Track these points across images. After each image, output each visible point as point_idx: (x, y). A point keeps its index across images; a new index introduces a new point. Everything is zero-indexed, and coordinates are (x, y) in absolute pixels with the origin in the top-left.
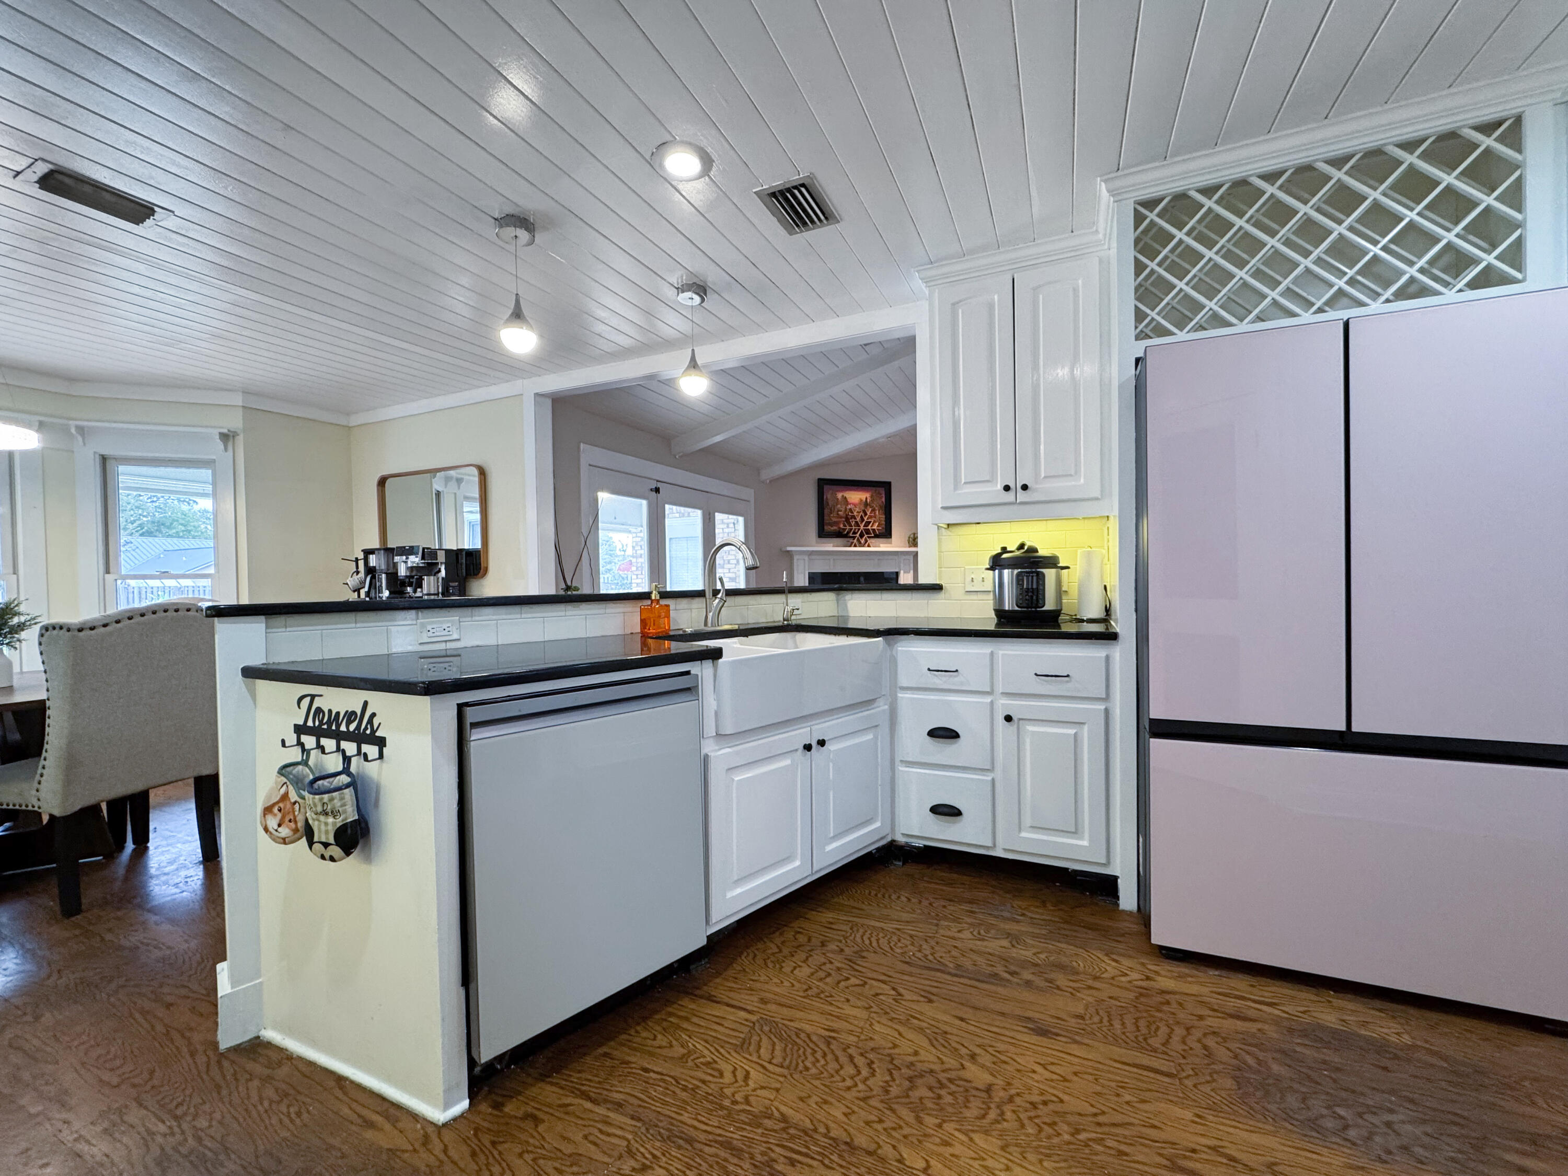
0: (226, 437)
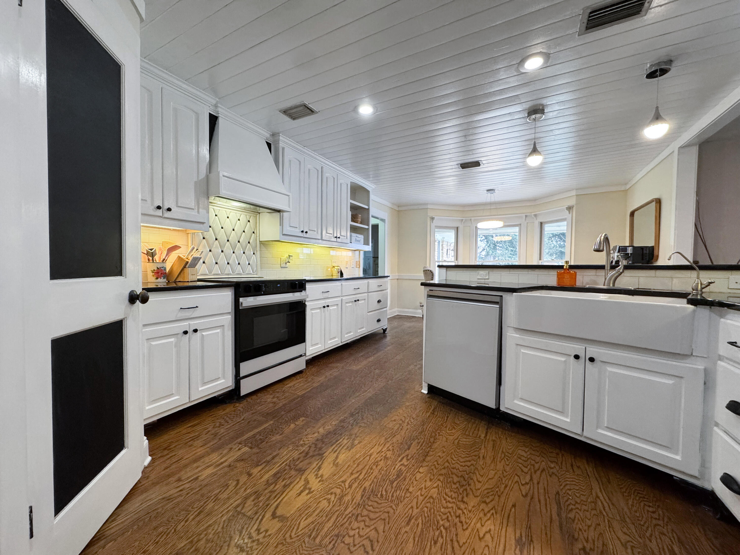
0: (570, 208)
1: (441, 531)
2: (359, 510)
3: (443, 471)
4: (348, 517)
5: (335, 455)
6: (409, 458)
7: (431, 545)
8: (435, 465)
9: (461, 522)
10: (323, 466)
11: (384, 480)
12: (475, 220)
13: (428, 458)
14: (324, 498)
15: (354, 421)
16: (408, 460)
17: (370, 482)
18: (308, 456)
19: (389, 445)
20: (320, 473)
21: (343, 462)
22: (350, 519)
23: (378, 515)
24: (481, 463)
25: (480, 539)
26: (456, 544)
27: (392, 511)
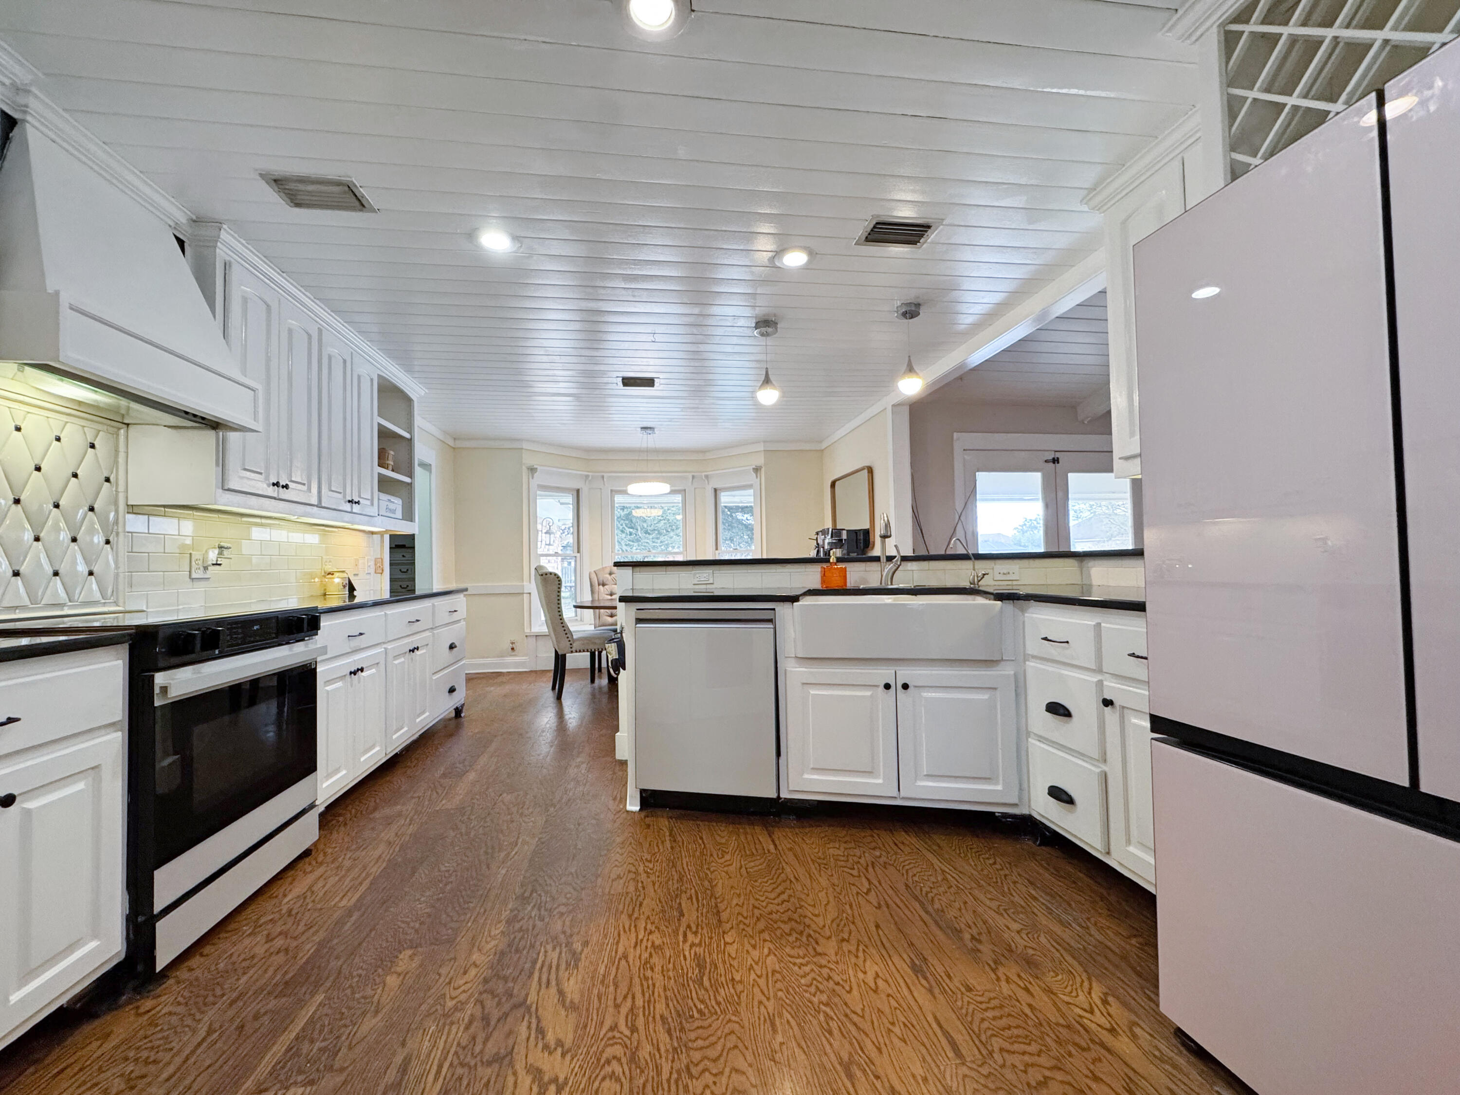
0: (757, 470)
1: (825, 1012)
2: (683, 1057)
3: (761, 925)
4: (672, 1081)
5: (553, 990)
6: (694, 929)
7: (827, 1039)
8: (741, 921)
9: (838, 984)
10: (543, 1024)
11: (684, 985)
12: (610, 477)
13: (724, 916)
14: (600, 1078)
15: (539, 910)
16: (696, 933)
17: (663, 1001)
18: (493, 1023)
19: (644, 925)
20: (550, 1038)
21: (582, 996)
22: (680, 1082)
23: (719, 1047)
24: (799, 888)
25: (875, 991)
26: (855, 1018)
27: (736, 1027)
